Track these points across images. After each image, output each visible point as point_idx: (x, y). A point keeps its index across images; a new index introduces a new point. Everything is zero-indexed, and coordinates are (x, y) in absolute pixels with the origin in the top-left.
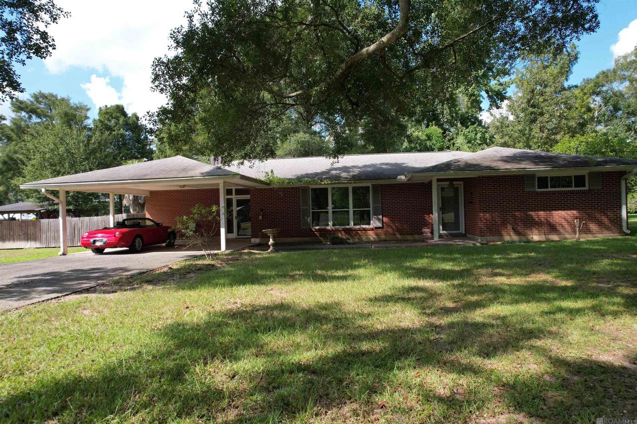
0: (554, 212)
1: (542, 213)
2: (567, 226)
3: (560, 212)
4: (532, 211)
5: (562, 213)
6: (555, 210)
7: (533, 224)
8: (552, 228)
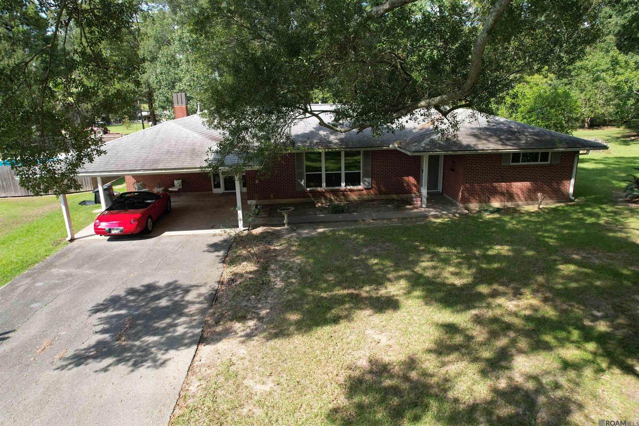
0: (513, 183)
1: (503, 184)
2: (520, 195)
3: (517, 183)
4: (496, 182)
5: (519, 184)
6: (514, 181)
7: (494, 192)
8: (510, 196)
